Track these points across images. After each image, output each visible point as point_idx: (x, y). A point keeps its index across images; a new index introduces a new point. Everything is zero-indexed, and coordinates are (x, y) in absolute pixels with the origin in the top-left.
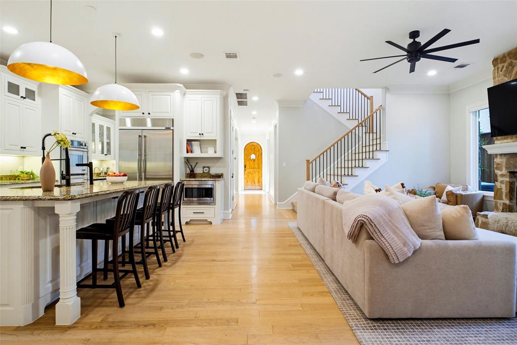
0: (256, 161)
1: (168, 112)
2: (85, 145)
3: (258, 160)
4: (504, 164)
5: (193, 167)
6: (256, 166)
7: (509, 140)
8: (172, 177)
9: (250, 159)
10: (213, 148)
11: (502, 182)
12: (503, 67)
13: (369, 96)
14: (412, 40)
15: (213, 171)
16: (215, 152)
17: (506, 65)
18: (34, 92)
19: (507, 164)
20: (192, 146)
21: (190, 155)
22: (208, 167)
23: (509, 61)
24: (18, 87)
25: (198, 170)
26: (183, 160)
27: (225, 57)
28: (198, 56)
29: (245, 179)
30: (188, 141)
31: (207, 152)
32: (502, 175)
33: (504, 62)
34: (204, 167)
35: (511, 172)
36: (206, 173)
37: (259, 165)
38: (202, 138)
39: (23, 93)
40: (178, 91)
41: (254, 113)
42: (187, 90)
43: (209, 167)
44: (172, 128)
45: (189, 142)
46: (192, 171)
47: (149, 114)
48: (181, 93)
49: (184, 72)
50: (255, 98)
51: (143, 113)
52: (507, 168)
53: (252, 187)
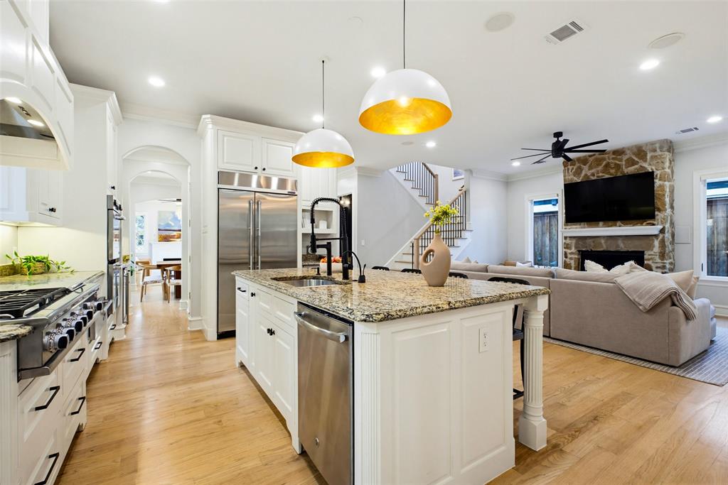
4: (573, 245)
7: (578, 226)
10: (325, 222)
11: (571, 259)
12: (573, 168)
13: (435, 174)
14: (556, 139)
17: (575, 167)
19: (576, 244)
23: (578, 165)
31: (318, 227)
32: (571, 253)
33: (574, 165)
35: (579, 251)
44: (297, 193)
47: (264, 169)
51: (256, 168)
52: (576, 248)
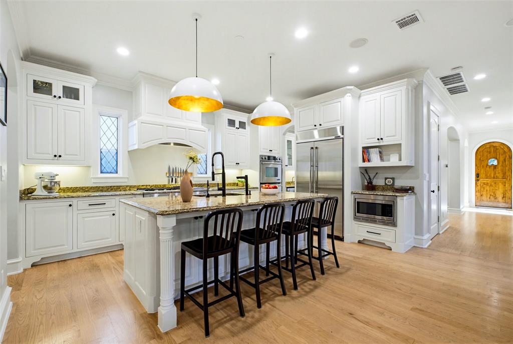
0: (500, 168)
1: (338, 120)
2: (280, 159)
3: (504, 166)
5: (372, 178)
6: (500, 175)
8: (342, 187)
9: (487, 165)
10: (398, 155)
15: (399, 183)
16: (400, 160)
18: (245, 123)
20: (369, 155)
21: (367, 164)
22: (391, 178)
24: (234, 121)
25: (379, 182)
26: (358, 171)
27: (398, 27)
28: (359, 43)
29: (476, 192)
30: (364, 148)
31: (389, 160)
34: (386, 179)
36: (390, 185)
37: (504, 174)
38: (381, 144)
39: (237, 125)
40: (349, 94)
41: (486, 100)
42: (362, 91)
43: (393, 179)
44: (342, 136)
45: (366, 150)
46: (370, 182)
47: (320, 125)
48: (353, 96)
49: (354, 70)
50: (480, 77)
51: (315, 126)
53: (491, 204)
